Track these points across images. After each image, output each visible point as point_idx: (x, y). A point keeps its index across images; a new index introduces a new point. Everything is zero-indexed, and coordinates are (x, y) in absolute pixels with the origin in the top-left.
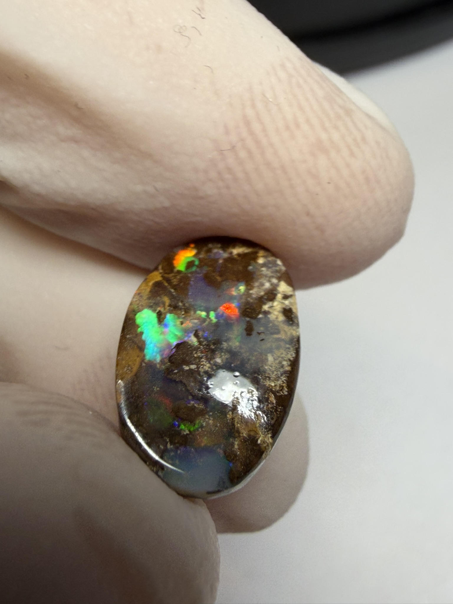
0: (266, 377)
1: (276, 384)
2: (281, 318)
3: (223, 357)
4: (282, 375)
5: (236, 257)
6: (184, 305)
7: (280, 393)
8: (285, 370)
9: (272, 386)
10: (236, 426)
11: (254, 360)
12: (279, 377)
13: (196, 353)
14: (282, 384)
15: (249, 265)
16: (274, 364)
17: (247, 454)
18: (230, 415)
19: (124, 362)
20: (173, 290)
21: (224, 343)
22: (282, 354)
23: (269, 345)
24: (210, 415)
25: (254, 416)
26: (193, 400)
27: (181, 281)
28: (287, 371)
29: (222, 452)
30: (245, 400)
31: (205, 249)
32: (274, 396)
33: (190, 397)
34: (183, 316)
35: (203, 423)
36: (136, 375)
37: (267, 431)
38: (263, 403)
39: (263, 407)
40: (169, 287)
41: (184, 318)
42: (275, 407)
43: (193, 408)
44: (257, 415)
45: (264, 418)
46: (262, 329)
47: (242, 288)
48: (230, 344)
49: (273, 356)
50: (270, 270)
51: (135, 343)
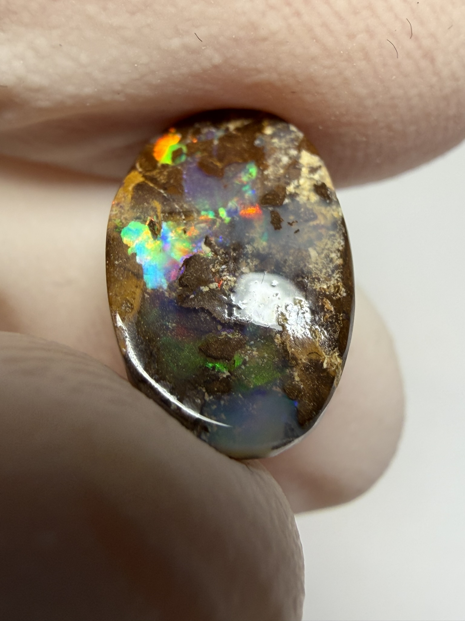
0: (314, 279)
1: (328, 285)
2: (314, 198)
3: (251, 264)
4: (333, 272)
5: (234, 133)
6: (181, 207)
7: (336, 296)
8: (336, 264)
9: (323, 289)
10: (290, 352)
11: (292, 261)
12: (329, 275)
13: (213, 267)
14: (336, 284)
15: (255, 139)
16: (319, 259)
17: (313, 385)
18: (278, 339)
19: (119, 298)
20: (162, 191)
21: (247, 246)
22: (326, 244)
23: (305, 237)
24: (252, 344)
25: (309, 333)
26: (223, 329)
27: (169, 177)
28: (339, 265)
29: (278, 390)
30: (294, 314)
31: (191, 131)
32: (330, 301)
33: (219, 327)
34: (185, 222)
35: (245, 358)
36: (139, 312)
37: (333, 350)
38: (318, 314)
39: (320, 319)
40: (156, 188)
41: (186, 224)
42: (335, 315)
43: (227, 341)
44: (314, 332)
45: (324, 334)
46: (292, 218)
47: (253, 170)
48: (255, 245)
49: (315, 249)
50: (284, 140)
51: (129, 270)
